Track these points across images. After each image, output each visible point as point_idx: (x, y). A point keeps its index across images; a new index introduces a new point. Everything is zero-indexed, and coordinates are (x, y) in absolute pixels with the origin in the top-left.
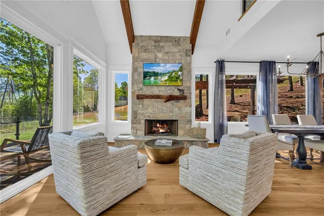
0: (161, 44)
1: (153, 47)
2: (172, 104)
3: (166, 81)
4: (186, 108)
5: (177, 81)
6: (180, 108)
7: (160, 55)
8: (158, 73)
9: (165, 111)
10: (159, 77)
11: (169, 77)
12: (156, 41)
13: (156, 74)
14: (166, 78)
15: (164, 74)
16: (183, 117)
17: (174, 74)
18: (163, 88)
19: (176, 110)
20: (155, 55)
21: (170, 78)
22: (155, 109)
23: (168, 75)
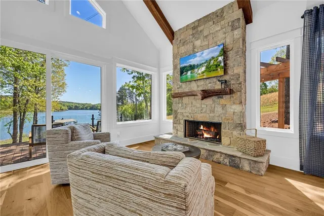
0: (200, 29)
1: (191, 37)
2: (214, 101)
3: (203, 73)
4: (234, 107)
5: (217, 70)
6: (224, 107)
7: (198, 43)
8: (194, 65)
9: (204, 110)
10: (196, 70)
11: (207, 67)
12: (194, 28)
13: (192, 68)
14: (203, 69)
15: (201, 65)
16: (229, 119)
17: (212, 62)
18: (202, 83)
19: (219, 110)
20: (194, 44)
21: (209, 69)
22: (193, 108)
23: (206, 64)
